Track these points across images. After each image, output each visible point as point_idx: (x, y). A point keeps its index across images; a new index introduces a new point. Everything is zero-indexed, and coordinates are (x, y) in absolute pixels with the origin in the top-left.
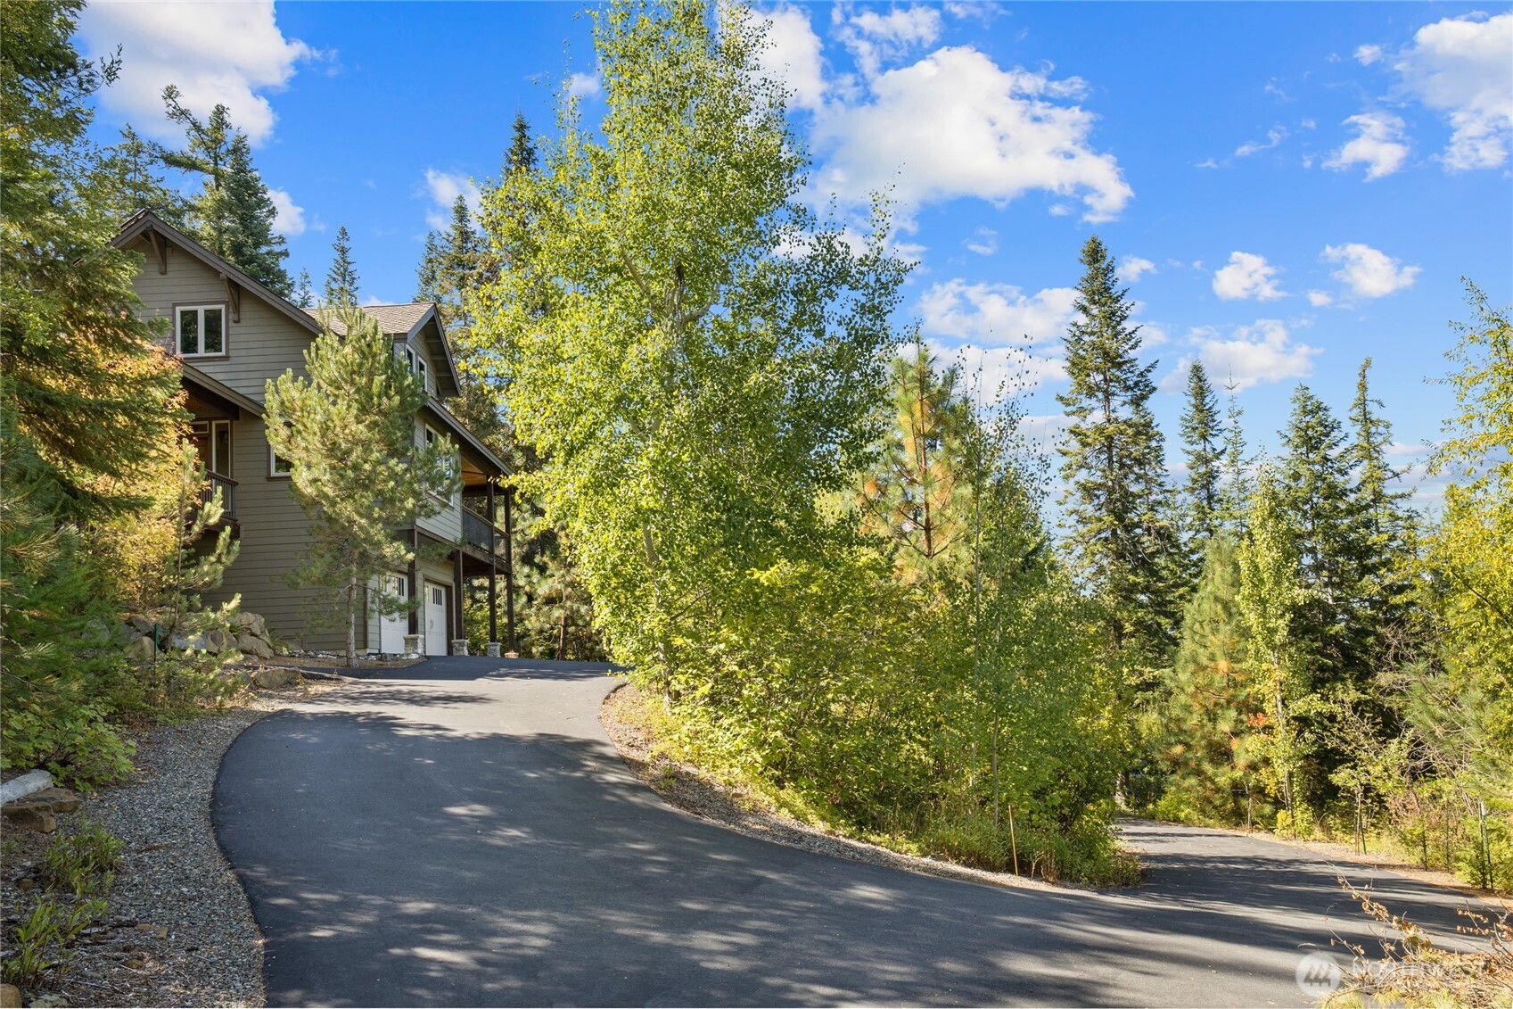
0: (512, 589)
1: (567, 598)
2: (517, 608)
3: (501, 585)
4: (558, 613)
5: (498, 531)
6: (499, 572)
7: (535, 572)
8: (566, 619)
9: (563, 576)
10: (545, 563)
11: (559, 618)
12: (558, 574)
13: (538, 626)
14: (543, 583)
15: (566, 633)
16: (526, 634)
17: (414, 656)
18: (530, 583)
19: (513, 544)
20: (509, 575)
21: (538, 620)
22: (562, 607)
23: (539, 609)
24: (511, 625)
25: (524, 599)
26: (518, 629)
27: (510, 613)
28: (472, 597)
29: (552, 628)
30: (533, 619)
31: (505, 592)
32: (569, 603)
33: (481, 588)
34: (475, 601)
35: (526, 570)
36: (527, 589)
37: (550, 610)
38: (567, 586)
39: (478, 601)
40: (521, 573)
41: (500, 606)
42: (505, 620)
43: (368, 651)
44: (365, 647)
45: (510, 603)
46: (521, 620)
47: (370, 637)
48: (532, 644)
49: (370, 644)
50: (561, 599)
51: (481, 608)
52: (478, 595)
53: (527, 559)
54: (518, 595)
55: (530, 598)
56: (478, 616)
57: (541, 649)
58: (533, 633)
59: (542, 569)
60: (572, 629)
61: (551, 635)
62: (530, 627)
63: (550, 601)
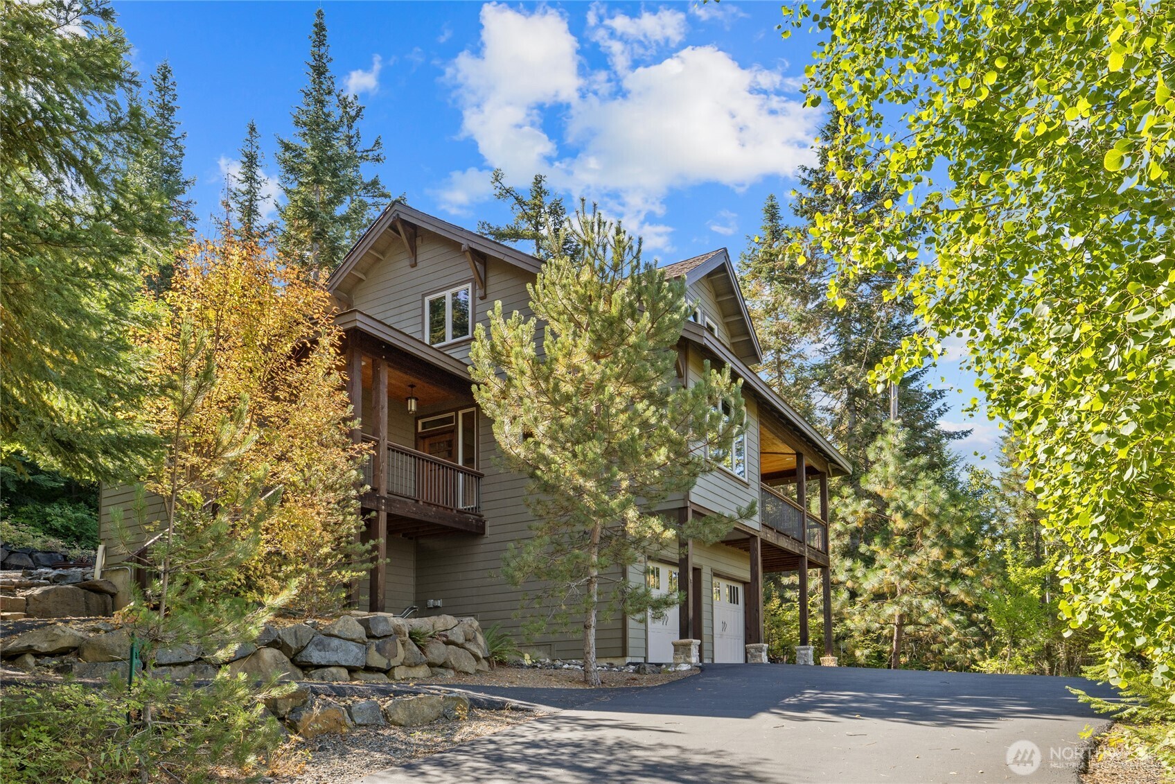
0: (829, 586)
1: (904, 592)
2: (835, 606)
3: (815, 581)
4: (891, 610)
5: (812, 518)
6: (812, 565)
7: (860, 564)
8: (901, 617)
9: (898, 566)
10: (874, 552)
11: (892, 616)
12: (890, 565)
13: (863, 626)
14: (870, 575)
15: (900, 632)
16: (847, 635)
17: (685, 667)
18: (854, 578)
19: (832, 535)
20: (825, 569)
21: (863, 619)
22: (897, 603)
23: (865, 606)
24: (828, 625)
25: (845, 595)
26: (838, 630)
27: (827, 612)
28: (782, 597)
29: (882, 628)
30: (857, 618)
31: (821, 590)
32: (905, 598)
33: (792, 587)
34: (785, 600)
35: (848, 563)
36: (849, 584)
37: (880, 607)
38: (903, 577)
39: (789, 600)
40: (841, 568)
41: (813, 605)
42: (821, 620)
43: (628, 660)
44: (624, 655)
45: (827, 599)
46: (842, 620)
47: (631, 643)
48: (856, 647)
49: (630, 651)
50: (894, 595)
51: (791, 608)
52: (788, 594)
53: (850, 552)
54: (837, 591)
55: (853, 594)
56: (789, 616)
57: (866, 652)
58: (856, 634)
59: (869, 561)
60: (910, 629)
61: (879, 636)
62: (852, 626)
63: (879, 597)
